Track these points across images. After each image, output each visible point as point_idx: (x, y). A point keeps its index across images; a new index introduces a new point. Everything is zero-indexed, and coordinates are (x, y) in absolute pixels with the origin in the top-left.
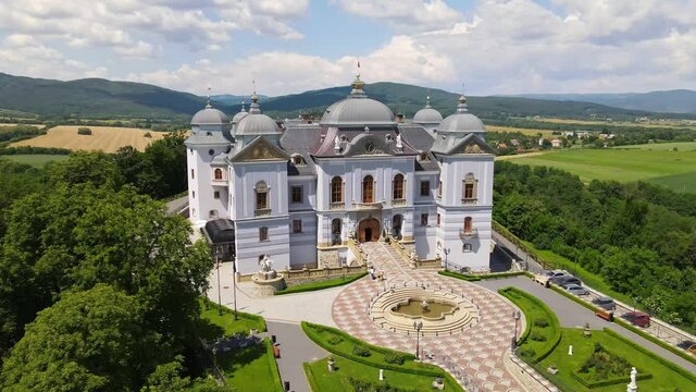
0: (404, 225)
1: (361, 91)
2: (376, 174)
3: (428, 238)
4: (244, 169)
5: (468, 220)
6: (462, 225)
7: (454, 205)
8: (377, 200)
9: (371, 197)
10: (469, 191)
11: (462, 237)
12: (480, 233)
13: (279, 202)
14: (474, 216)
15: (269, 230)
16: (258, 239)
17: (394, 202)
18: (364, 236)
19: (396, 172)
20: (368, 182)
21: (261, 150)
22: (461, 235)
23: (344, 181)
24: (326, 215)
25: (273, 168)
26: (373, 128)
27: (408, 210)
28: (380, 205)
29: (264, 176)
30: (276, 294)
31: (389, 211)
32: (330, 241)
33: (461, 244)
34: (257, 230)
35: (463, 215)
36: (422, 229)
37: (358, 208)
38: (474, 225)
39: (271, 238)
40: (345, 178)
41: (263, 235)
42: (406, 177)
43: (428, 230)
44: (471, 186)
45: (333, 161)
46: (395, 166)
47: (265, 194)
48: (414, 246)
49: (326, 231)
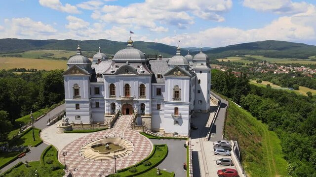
0: (146, 109)
1: (130, 45)
2: (131, 83)
3: (161, 116)
4: (68, 78)
5: (176, 109)
6: (173, 111)
7: (169, 101)
8: (132, 96)
9: (129, 94)
10: (177, 94)
11: (173, 117)
12: (182, 116)
13: (84, 94)
14: (179, 107)
15: (80, 105)
16: (75, 109)
17: (140, 97)
18: (125, 112)
19: (141, 83)
20: (127, 87)
21: (76, 71)
22: (173, 116)
23: (115, 86)
24: (108, 101)
25: (81, 78)
26: (130, 62)
27: (147, 102)
28: (133, 98)
29: (77, 82)
30: (65, 132)
31: (137, 102)
32: (110, 112)
33: (173, 120)
34: (74, 105)
35: (174, 106)
36: (157, 111)
37: (121, 99)
38: (179, 112)
39: (81, 109)
40: (116, 84)
41: (77, 107)
42: (146, 86)
43: (160, 112)
44: (178, 92)
45: (110, 77)
46: (140, 80)
47: (78, 89)
48: (150, 119)
49: (107, 108)
